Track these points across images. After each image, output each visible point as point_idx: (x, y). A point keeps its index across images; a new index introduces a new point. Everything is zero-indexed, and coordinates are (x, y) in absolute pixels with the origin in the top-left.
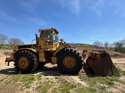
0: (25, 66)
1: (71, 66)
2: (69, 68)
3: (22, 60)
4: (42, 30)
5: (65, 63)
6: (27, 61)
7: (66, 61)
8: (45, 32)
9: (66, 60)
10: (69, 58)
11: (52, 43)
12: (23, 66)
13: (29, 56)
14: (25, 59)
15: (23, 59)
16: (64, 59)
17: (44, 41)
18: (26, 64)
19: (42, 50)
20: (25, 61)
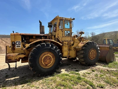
0: (49, 65)
3: (45, 56)
5: (90, 56)
6: (53, 58)
10: (93, 51)
12: (46, 65)
13: (55, 51)
16: (89, 52)
18: (52, 61)
19: (66, 43)
20: (50, 58)
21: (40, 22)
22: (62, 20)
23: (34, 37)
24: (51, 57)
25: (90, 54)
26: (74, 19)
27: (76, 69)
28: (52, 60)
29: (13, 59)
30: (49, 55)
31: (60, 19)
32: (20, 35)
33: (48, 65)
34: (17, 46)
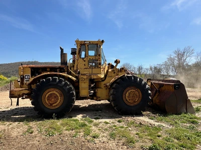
0: (55, 105)
1: (135, 102)
2: (132, 105)
3: (49, 93)
4: (82, 42)
5: (127, 98)
6: (61, 96)
7: (127, 95)
8: (88, 46)
9: (128, 93)
10: (132, 90)
11: (99, 66)
12: (51, 105)
13: (64, 87)
14: (56, 93)
15: (51, 92)
16: (124, 93)
17: (85, 61)
18: (59, 101)
19: (85, 77)
20: (56, 97)
21: (61, 48)
22: (84, 44)
23: (48, 70)
24: (58, 95)
25: (125, 96)
26: (103, 41)
27: (96, 117)
28: (58, 99)
29: (16, 94)
30: (54, 92)
31: (81, 44)
33: (53, 105)
34: (26, 81)
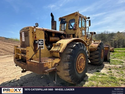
3: (80, 59)
17: (81, 30)
29: (50, 67)
31: (79, 16)
32: (43, 30)
